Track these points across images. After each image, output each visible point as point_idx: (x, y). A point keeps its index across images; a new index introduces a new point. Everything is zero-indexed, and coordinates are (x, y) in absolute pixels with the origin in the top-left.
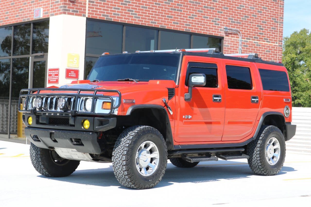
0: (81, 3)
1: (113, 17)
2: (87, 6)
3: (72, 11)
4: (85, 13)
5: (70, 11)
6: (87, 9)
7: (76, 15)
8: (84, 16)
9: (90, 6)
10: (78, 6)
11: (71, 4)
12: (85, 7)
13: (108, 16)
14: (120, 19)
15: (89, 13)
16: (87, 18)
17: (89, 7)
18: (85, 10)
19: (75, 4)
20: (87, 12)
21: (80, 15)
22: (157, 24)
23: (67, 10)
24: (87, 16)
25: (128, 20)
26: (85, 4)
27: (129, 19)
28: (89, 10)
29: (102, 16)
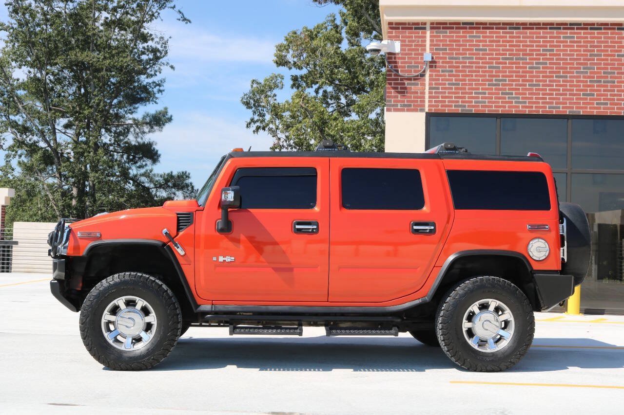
0: (417, 93)
1: (473, 106)
2: (427, 96)
3: (400, 107)
4: (424, 106)
5: (398, 106)
6: (427, 99)
7: (408, 110)
8: (422, 110)
9: (431, 95)
10: (411, 97)
11: (399, 95)
12: (424, 97)
13: (465, 106)
14: (487, 109)
15: (429, 106)
16: (427, 113)
17: (430, 97)
18: (424, 101)
19: (406, 94)
20: (427, 104)
21: (415, 110)
22: (561, 109)
23: (393, 106)
24: (427, 110)
25: (502, 109)
26: (424, 93)
27: (505, 107)
28: (429, 101)
29: (453, 108)
